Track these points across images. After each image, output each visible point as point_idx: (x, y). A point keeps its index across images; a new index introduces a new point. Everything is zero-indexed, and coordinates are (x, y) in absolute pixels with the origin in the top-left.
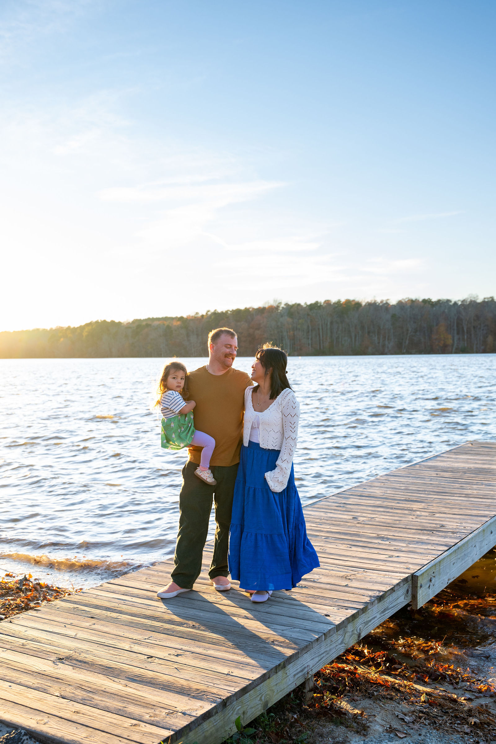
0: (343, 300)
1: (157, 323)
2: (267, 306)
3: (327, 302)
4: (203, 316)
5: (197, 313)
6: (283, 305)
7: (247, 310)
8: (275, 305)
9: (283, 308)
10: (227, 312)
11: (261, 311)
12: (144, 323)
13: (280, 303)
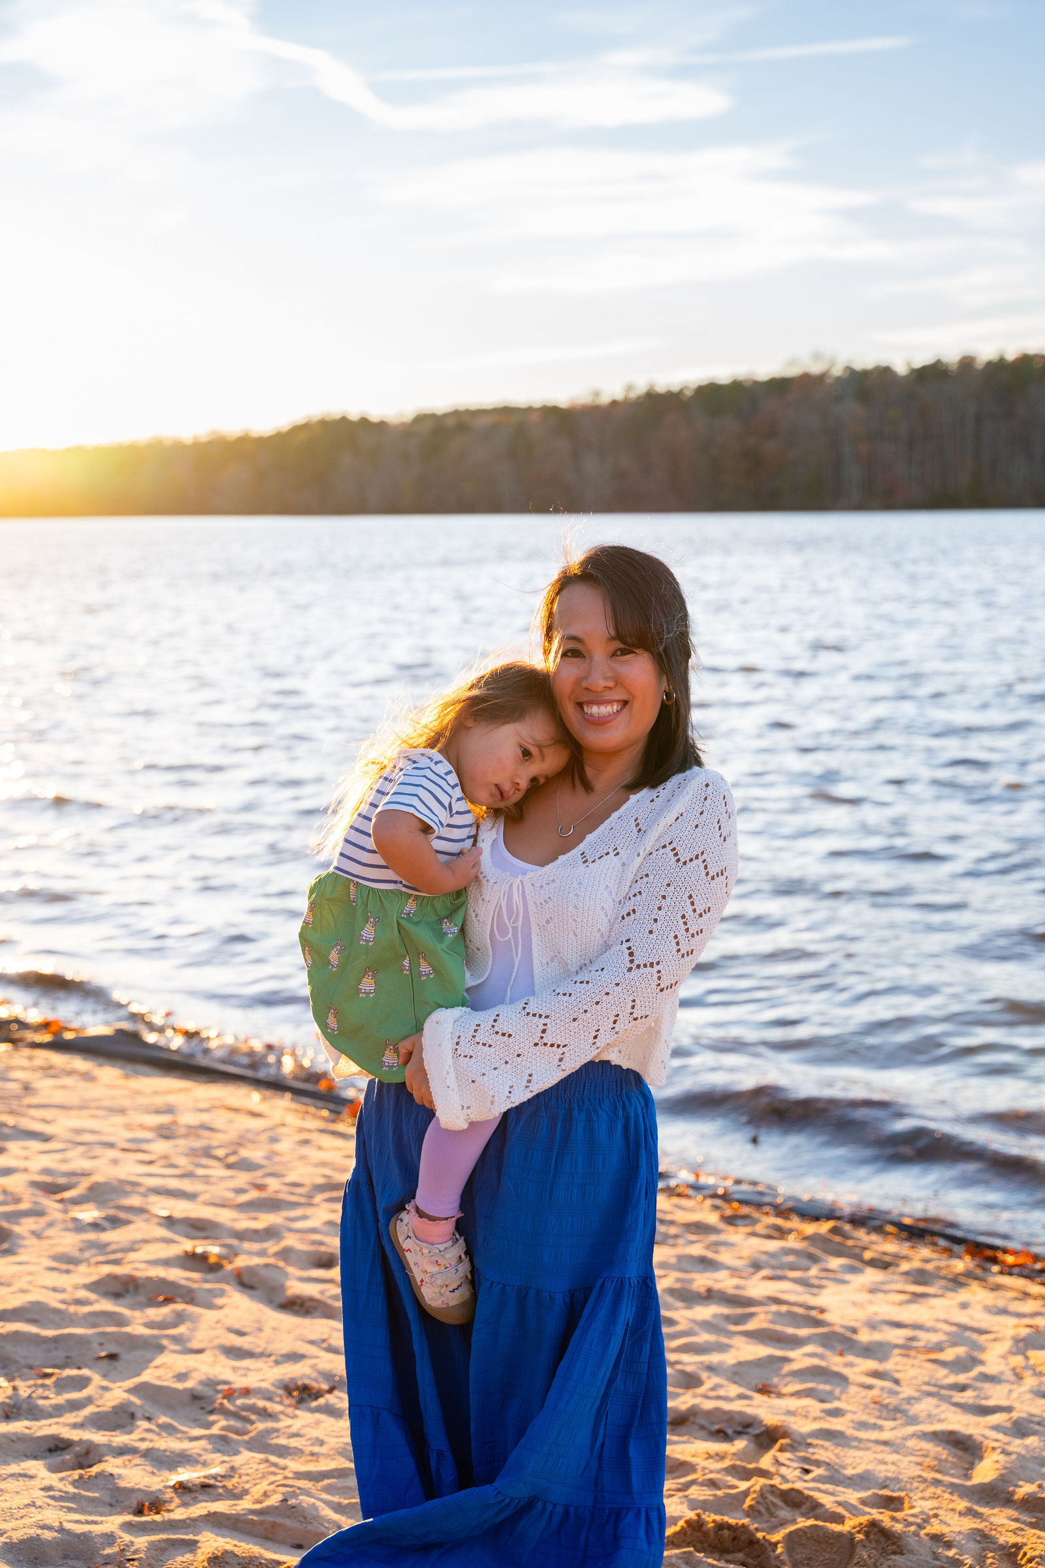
0: (1011, 356)
1: (483, 422)
2: (793, 372)
3: (967, 363)
4: (614, 403)
5: (597, 394)
6: (837, 371)
7: (737, 387)
8: (816, 369)
9: (838, 379)
10: (681, 392)
11: (779, 386)
12: (451, 422)
13: (833, 364)
